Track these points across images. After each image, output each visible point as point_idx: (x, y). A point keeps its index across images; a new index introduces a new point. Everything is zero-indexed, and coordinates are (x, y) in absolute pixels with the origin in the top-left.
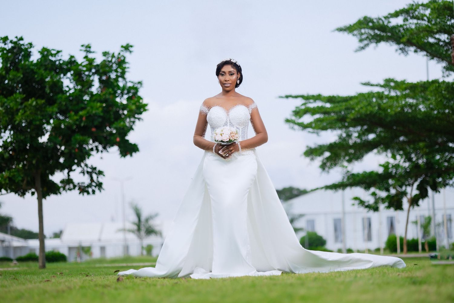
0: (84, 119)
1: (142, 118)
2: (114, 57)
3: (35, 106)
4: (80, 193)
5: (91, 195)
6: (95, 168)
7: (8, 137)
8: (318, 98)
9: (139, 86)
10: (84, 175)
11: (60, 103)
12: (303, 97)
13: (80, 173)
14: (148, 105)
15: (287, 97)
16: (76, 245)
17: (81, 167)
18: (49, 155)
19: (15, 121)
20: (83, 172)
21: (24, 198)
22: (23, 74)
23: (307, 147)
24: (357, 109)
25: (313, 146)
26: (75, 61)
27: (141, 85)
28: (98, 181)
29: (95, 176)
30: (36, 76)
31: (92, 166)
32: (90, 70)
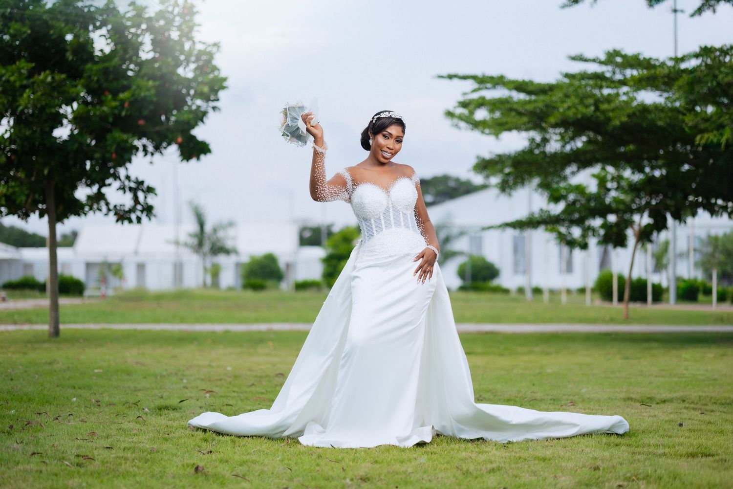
0: (126, 105)
1: (219, 107)
2: (178, 5)
3: (50, 84)
4: (117, 221)
5: (134, 224)
6: (142, 183)
7: (6, 130)
8: (499, 81)
9: (214, 49)
10: (125, 192)
11: (89, 77)
12: (474, 78)
13: (118, 190)
14: (228, 80)
15: (451, 77)
16: (98, 259)
17: (120, 180)
18: (71, 162)
19: (18, 107)
20: (122, 187)
21: (27, 222)
22: (31, 28)
23: (478, 157)
24: (561, 110)
25: (487, 156)
26: (114, 9)
27: (218, 49)
28: (147, 203)
29: (141, 195)
30: (52, 32)
31: (137, 178)
32: (138, 26)
